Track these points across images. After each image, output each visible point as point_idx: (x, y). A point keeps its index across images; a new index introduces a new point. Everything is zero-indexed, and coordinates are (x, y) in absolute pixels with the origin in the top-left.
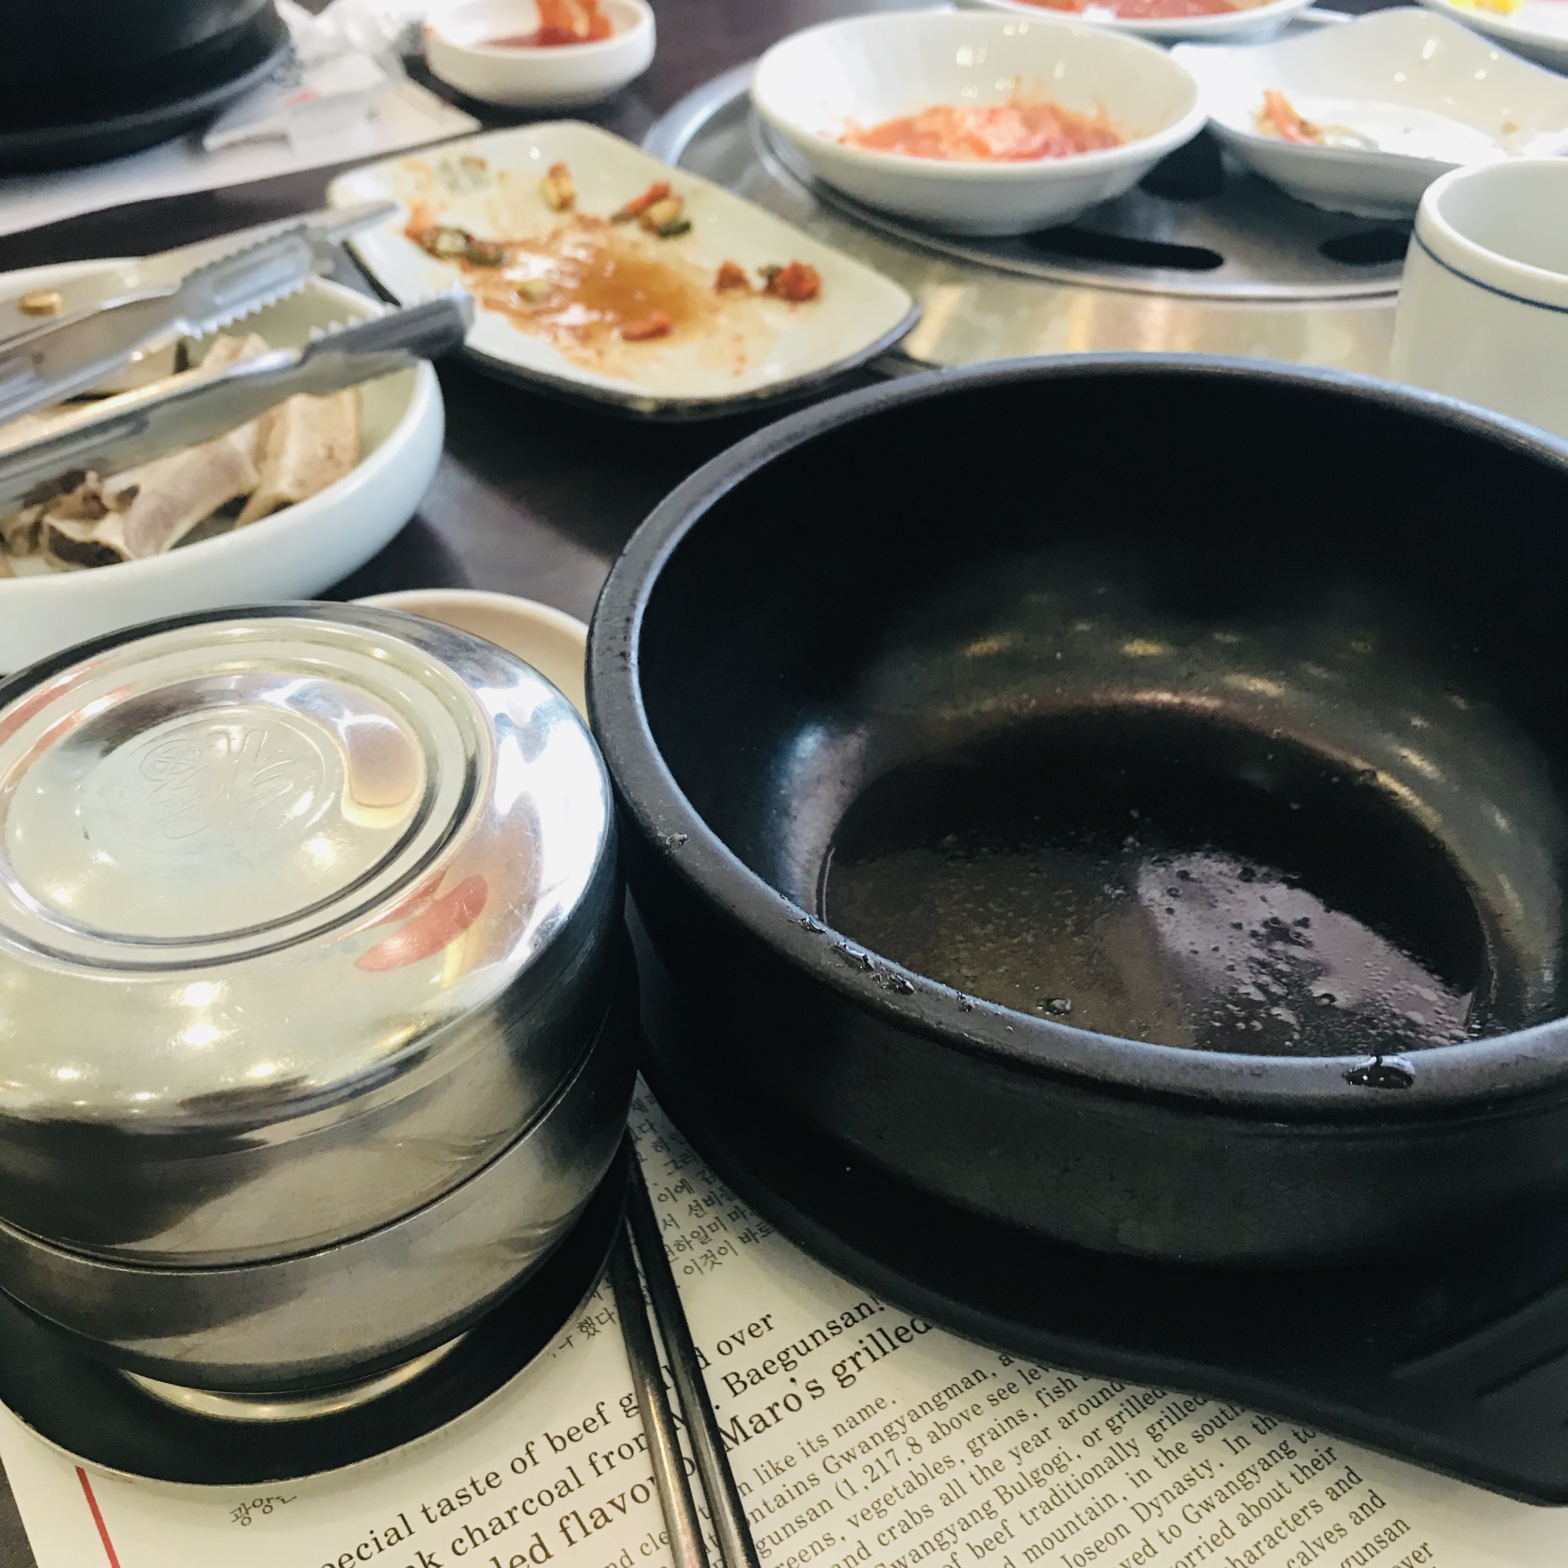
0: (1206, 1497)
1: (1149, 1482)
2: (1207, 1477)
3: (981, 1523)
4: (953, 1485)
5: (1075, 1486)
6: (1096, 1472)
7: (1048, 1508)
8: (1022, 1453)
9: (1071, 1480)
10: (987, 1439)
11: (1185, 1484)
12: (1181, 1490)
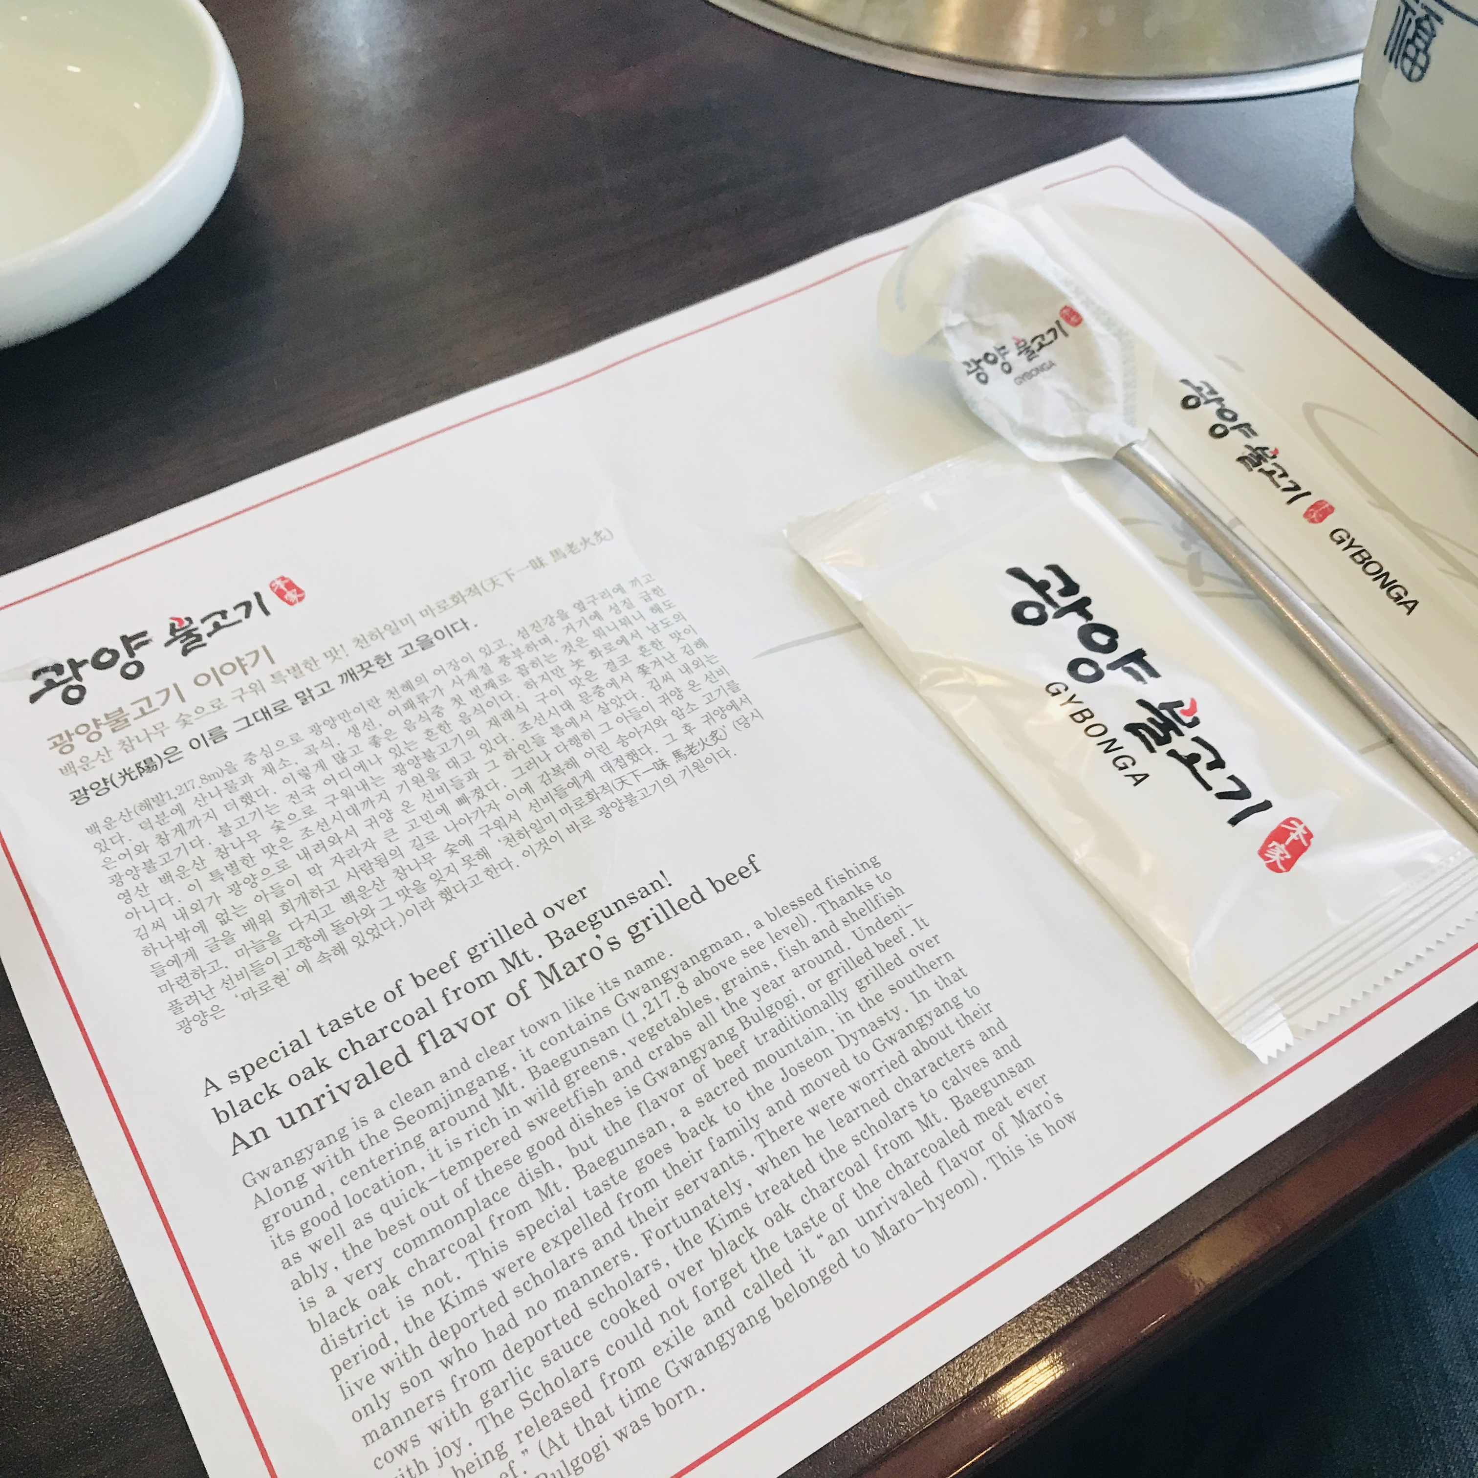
0: (891, 1034)
1: (852, 1021)
2: (895, 1019)
3: (725, 1043)
4: (709, 1016)
5: (798, 1019)
6: (814, 1010)
7: (775, 1033)
8: (762, 992)
9: (795, 1014)
10: (737, 982)
11: (878, 1024)
12: (874, 1028)
